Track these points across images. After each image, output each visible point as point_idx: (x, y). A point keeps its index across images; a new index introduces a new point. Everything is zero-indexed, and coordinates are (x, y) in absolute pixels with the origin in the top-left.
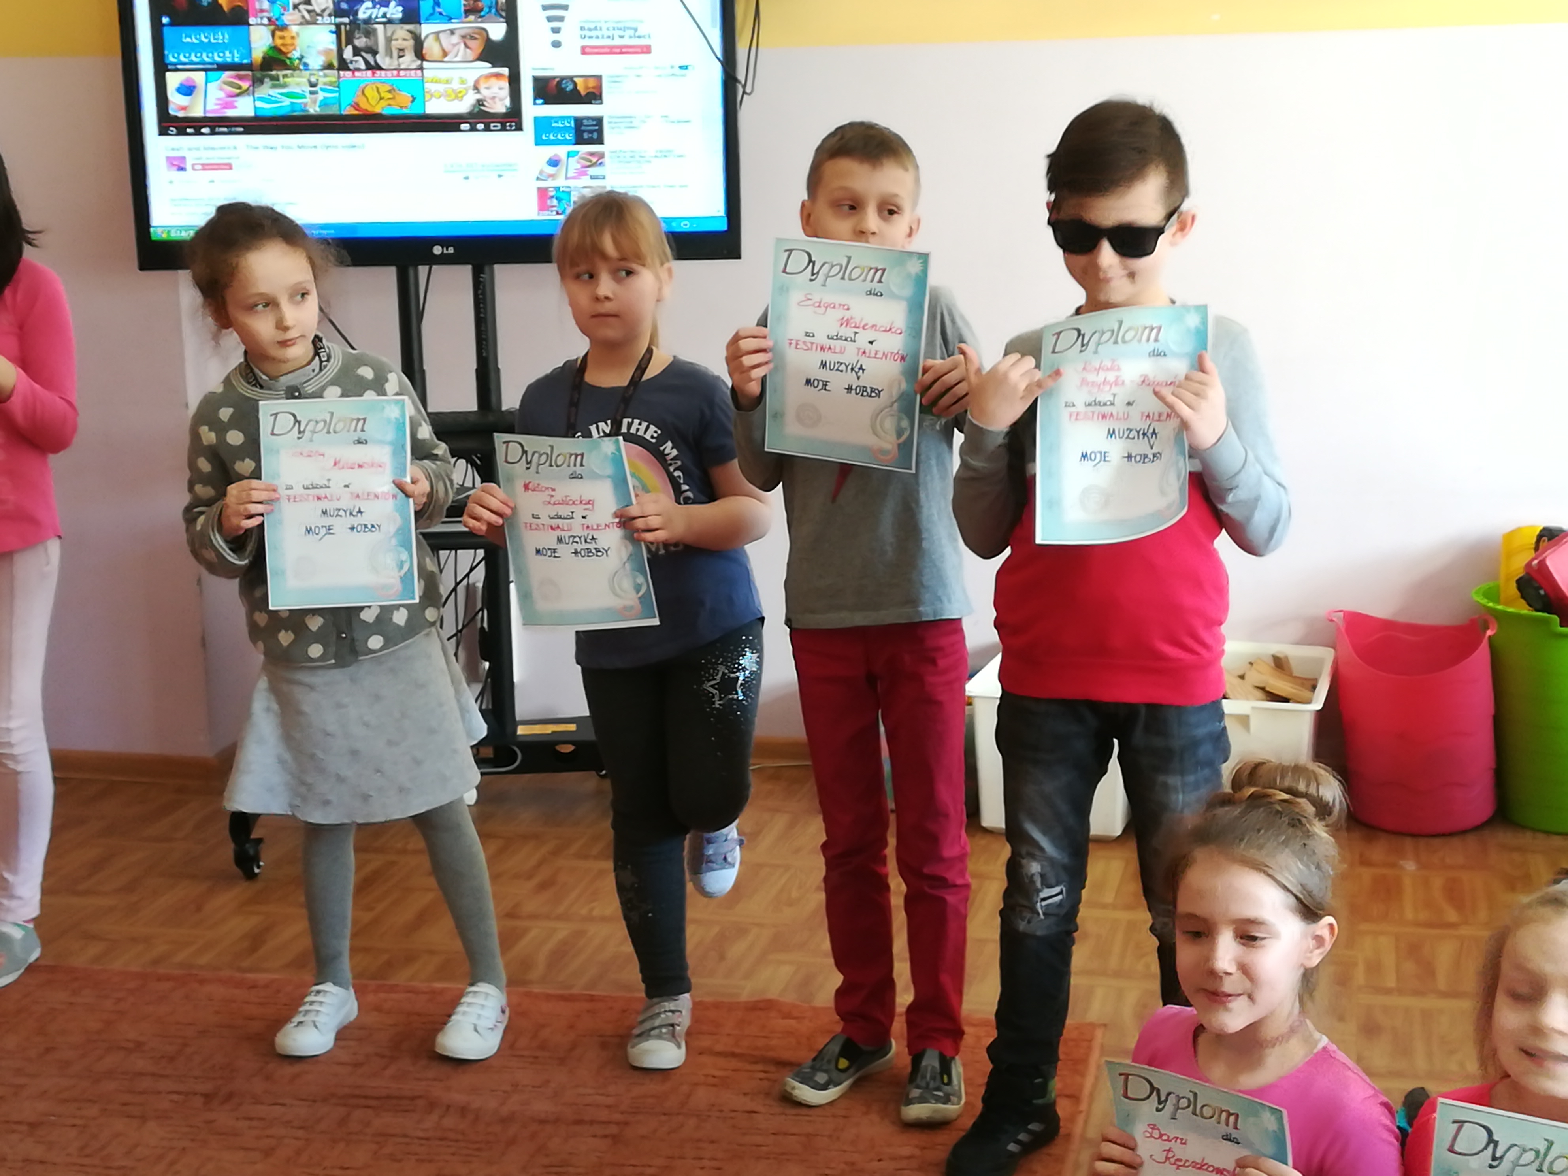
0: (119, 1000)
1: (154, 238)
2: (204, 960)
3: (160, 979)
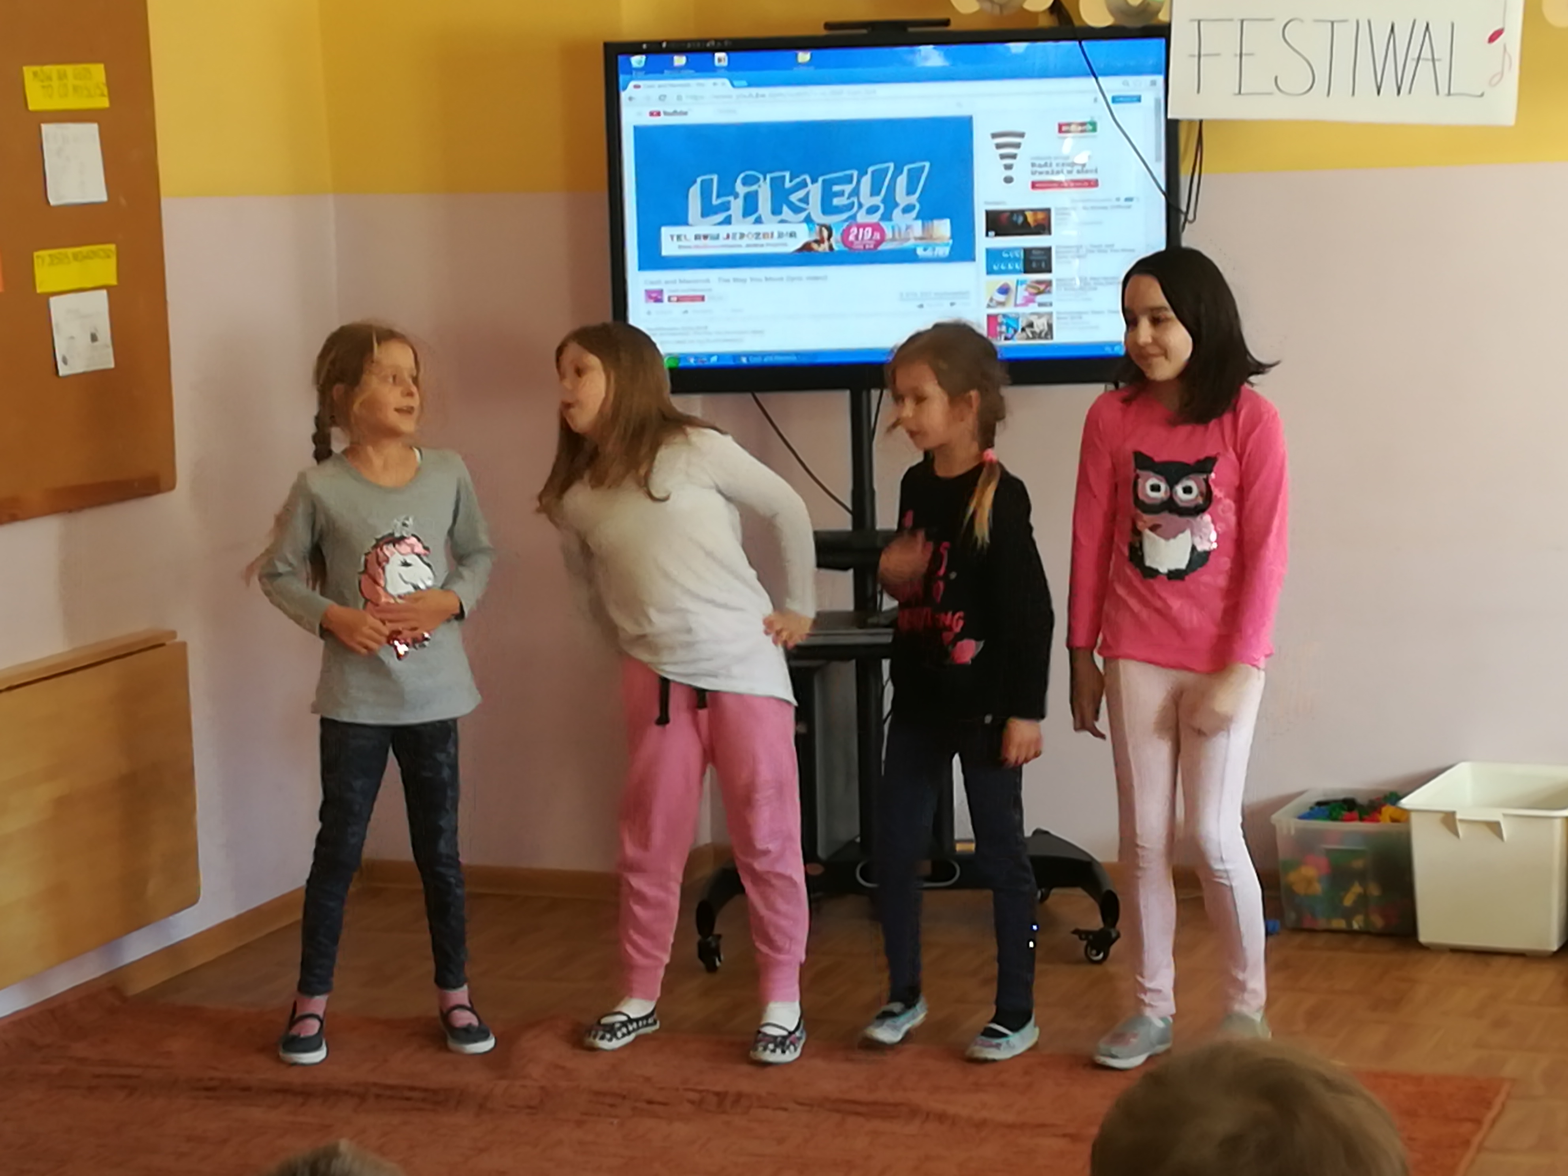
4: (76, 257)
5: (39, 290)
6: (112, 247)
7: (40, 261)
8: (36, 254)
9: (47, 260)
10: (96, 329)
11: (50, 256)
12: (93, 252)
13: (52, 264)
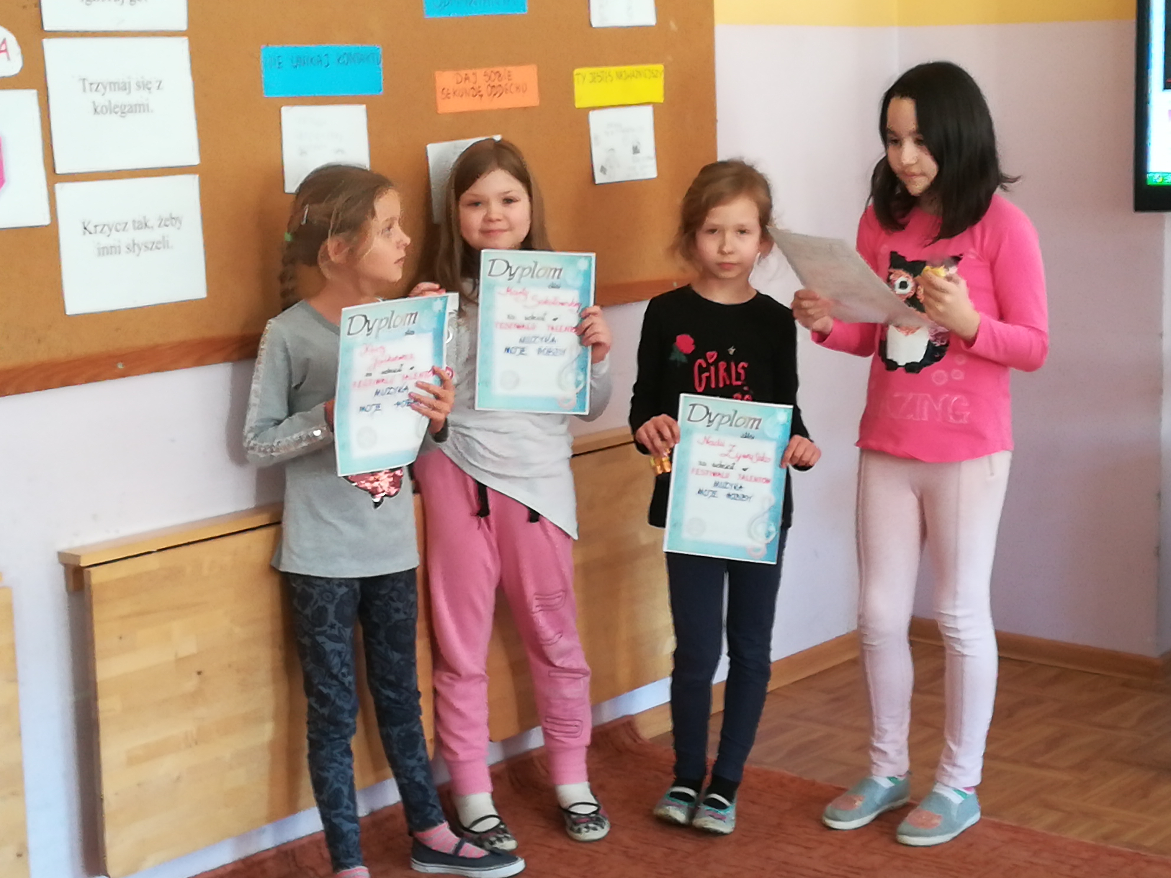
0: (1074, 867)
1: (1150, 182)
2: (1149, 843)
3: (1112, 853)
4: (620, 76)
5: (578, 105)
6: (660, 67)
7: (580, 76)
8: (576, 71)
9: (589, 78)
10: (639, 143)
11: (591, 74)
12: (638, 72)
13: (593, 81)
